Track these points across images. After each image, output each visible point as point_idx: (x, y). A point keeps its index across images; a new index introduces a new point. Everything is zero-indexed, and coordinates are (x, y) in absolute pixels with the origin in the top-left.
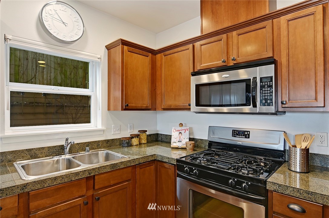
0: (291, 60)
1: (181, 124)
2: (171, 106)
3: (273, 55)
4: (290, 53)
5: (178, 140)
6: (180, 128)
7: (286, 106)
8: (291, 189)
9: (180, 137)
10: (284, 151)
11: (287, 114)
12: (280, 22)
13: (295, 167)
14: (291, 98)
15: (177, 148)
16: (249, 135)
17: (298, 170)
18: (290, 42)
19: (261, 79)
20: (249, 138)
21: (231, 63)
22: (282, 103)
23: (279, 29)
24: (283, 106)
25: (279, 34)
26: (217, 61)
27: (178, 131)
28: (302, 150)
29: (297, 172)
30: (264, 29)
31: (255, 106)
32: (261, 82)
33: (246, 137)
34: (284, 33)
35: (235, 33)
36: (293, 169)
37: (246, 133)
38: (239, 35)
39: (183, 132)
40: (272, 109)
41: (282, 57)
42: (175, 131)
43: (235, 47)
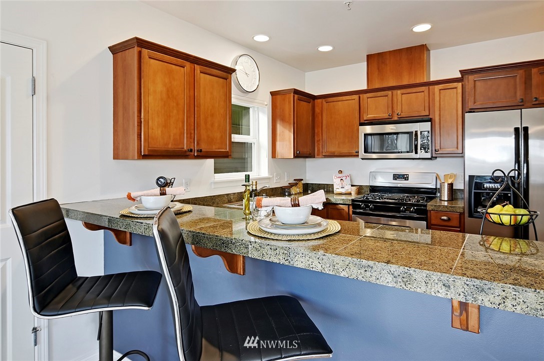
0: (441, 119)
1: (340, 171)
2: (335, 153)
3: (429, 113)
4: (441, 114)
5: (341, 186)
6: (340, 175)
7: (438, 153)
8: (442, 207)
9: (342, 184)
10: (436, 189)
11: (438, 159)
12: (434, 89)
13: (444, 197)
14: (441, 147)
15: (341, 194)
16: (408, 177)
17: (446, 199)
18: (441, 106)
19: (421, 132)
20: (408, 180)
21: (396, 118)
22: (436, 151)
23: (434, 94)
24: (437, 153)
25: (434, 100)
26: (383, 114)
27: (339, 177)
28: (449, 184)
29: (445, 201)
30: (423, 93)
31: (416, 153)
32: (421, 134)
33: (405, 180)
34: (437, 99)
35: (399, 92)
36: (443, 199)
37: (406, 176)
38: (402, 94)
39: (344, 178)
40: (428, 155)
41: (436, 116)
42: (336, 178)
43: (399, 104)
